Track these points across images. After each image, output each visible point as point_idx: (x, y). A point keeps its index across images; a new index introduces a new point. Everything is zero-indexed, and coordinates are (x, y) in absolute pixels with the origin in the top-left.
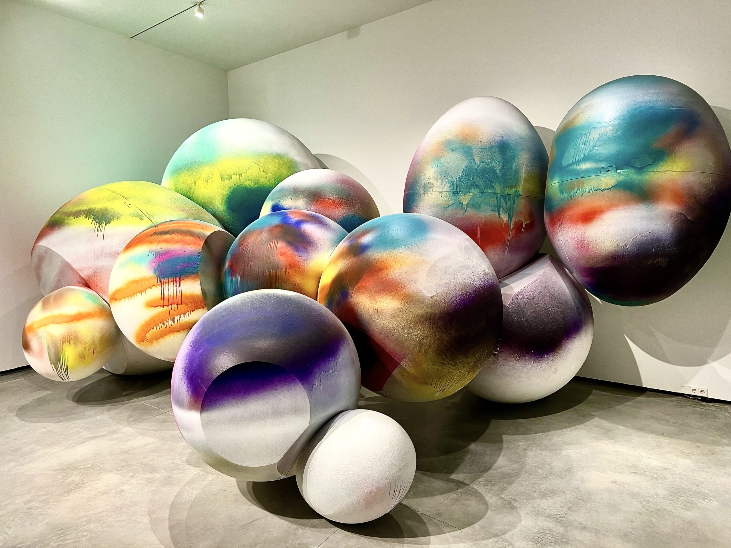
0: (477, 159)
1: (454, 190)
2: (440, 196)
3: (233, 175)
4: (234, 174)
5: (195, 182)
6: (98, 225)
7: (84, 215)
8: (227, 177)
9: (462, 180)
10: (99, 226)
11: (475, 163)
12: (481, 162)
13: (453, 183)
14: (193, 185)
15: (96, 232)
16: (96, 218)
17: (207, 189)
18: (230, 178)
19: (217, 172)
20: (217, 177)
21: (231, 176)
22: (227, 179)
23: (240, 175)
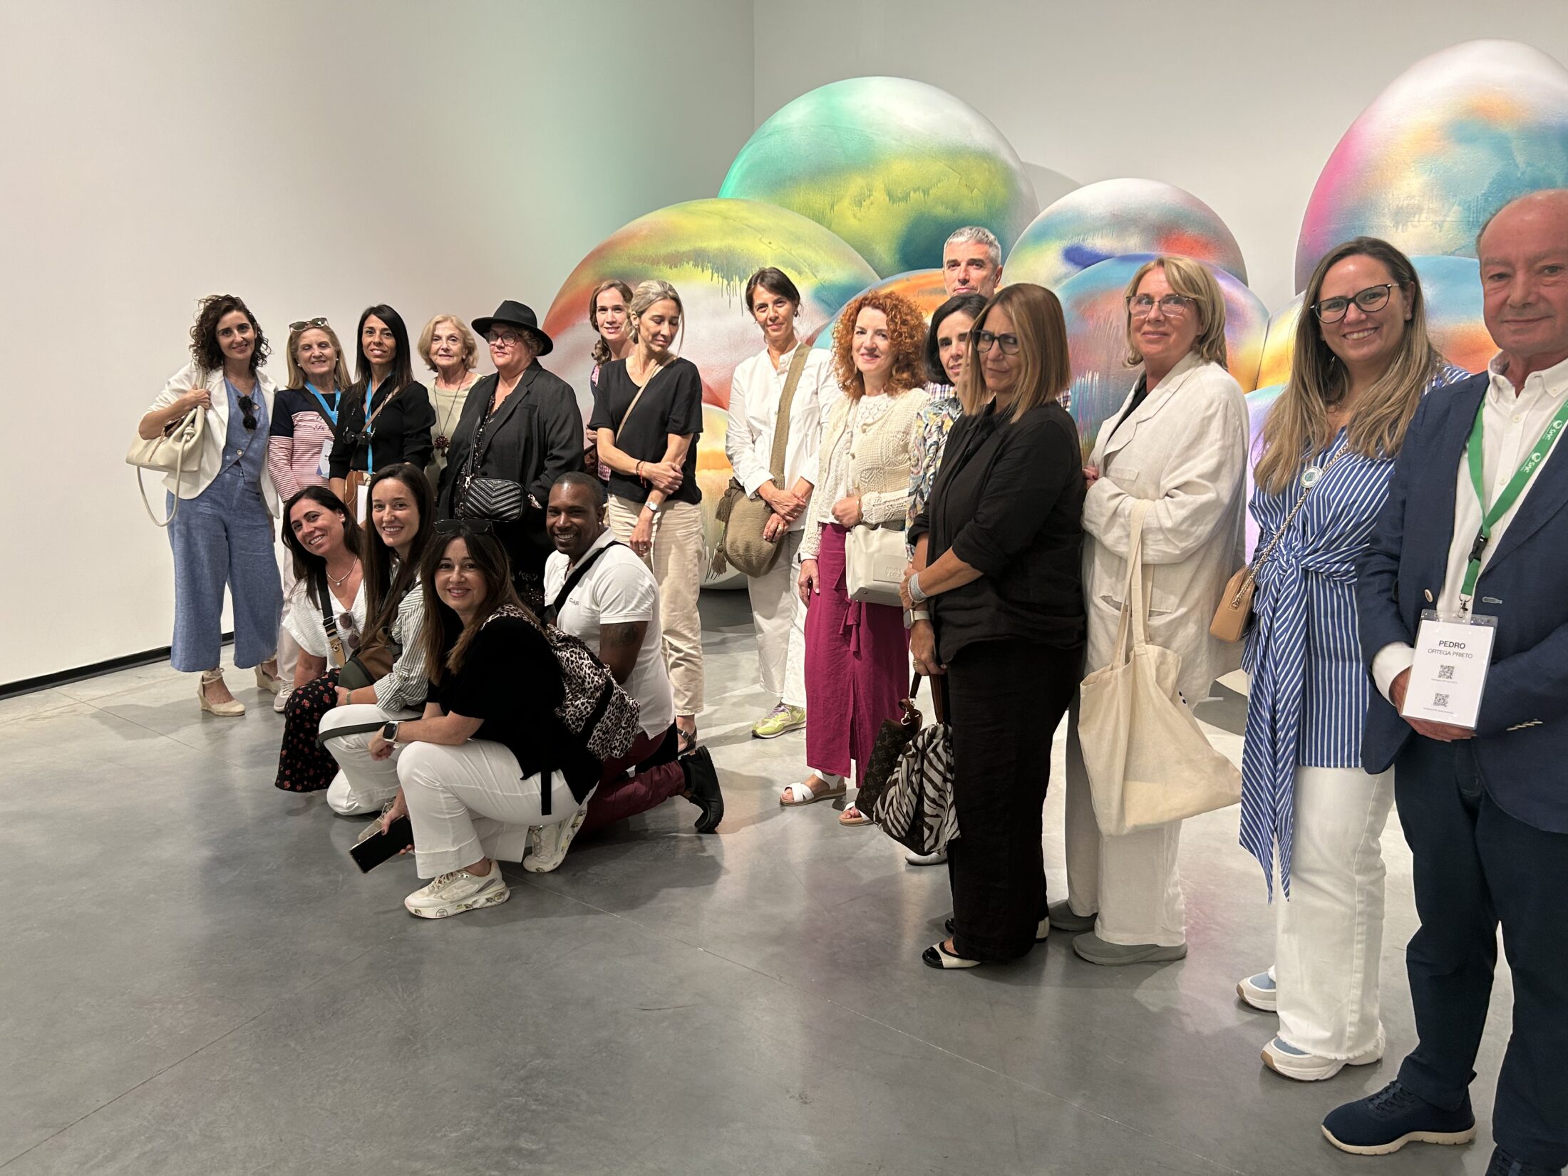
0: (1520, 159)
1: (1471, 219)
2: (1438, 229)
3: (912, 193)
4: (915, 191)
5: (832, 207)
6: (725, 282)
7: (691, 263)
8: (900, 195)
9: (1490, 199)
10: (729, 284)
11: (1516, 166)
12: (1529, 164)
13: (1470, 206)
14: (828, 210)
15: (726, 297)
16: (717, 268)
17: (860, 220)
18: (906, 197)
19: (879, 185)
20: (880, 196)
21: (908, 194)
22: (900, 200)
23: (926, 192)
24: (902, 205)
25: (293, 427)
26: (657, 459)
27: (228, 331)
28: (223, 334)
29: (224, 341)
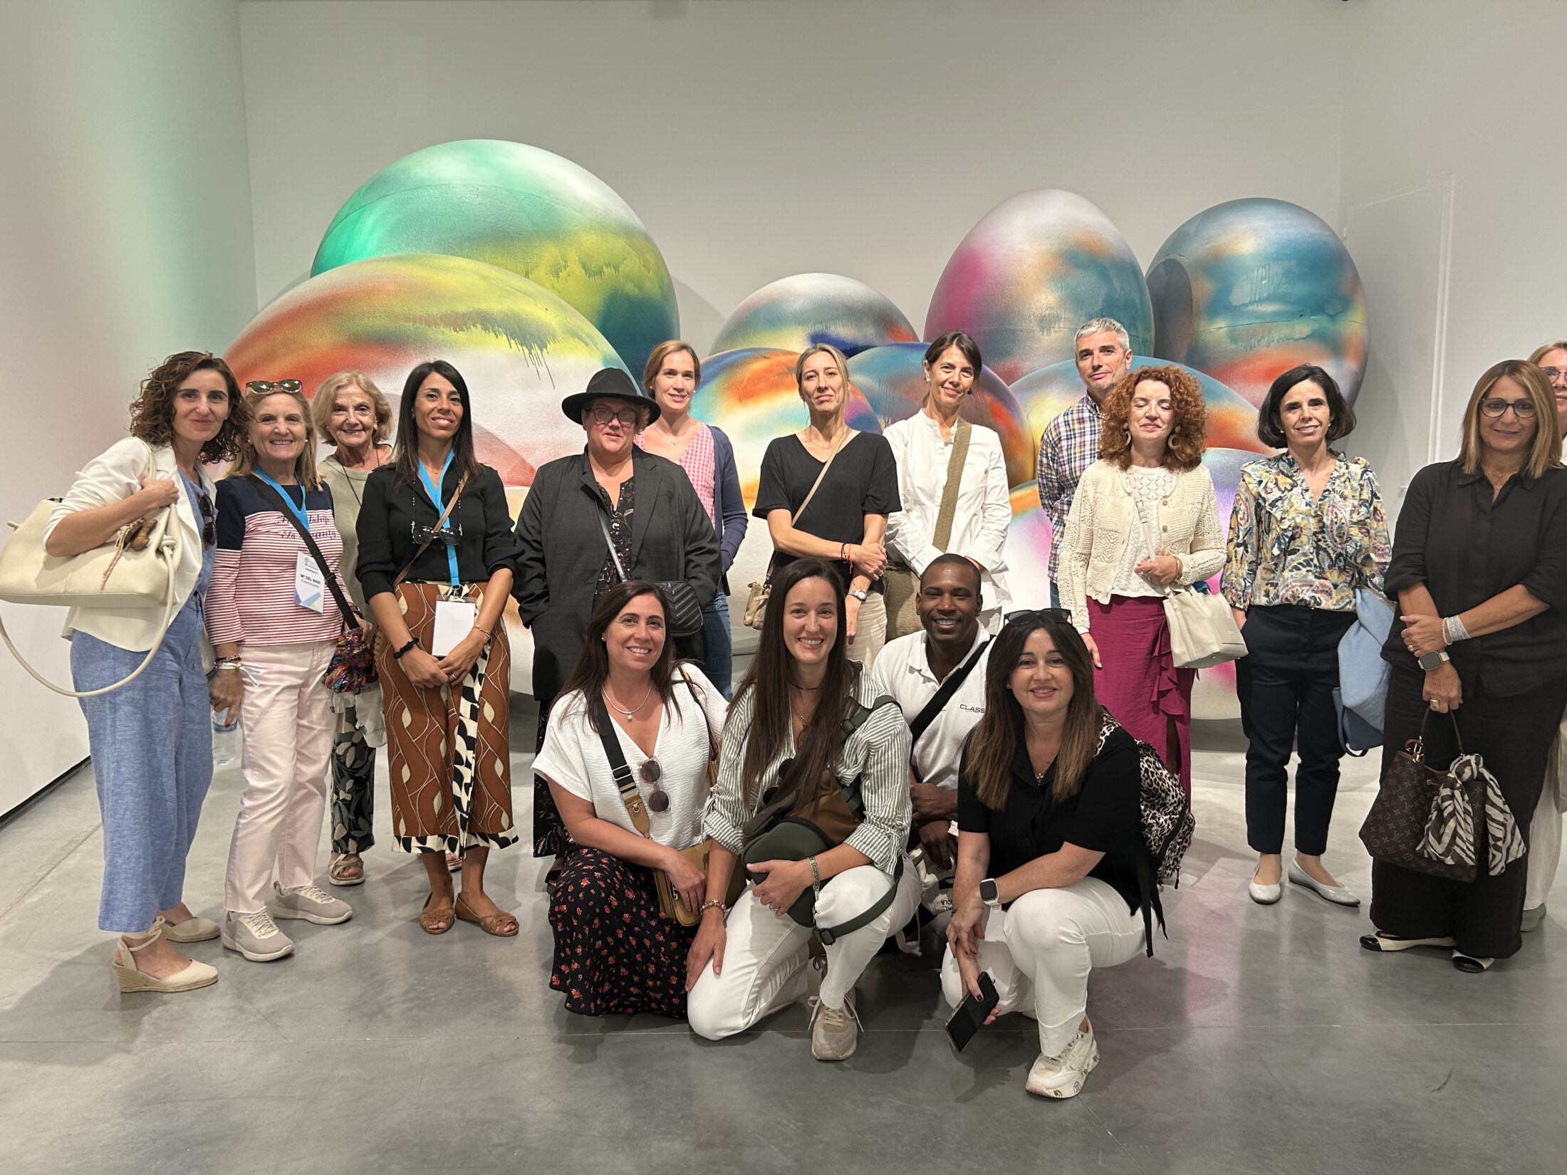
3: (604, 267)
4: (607, 266)
6: (526, 350)
7: (479, 326)
8: (594, 269)
10: (530, 353)
15: (532, 367)
16: (511, 334)
18: (600, 272)
19: (573, 256)
20: (575, 268)
21: (602, 268)
22: (595, 274)
23: (616, 268)
24: (598, 278)
25: (243, 533)
26: (859, 540)
27: (192, 394)
28: (183, 396)
29: (182, 405)
